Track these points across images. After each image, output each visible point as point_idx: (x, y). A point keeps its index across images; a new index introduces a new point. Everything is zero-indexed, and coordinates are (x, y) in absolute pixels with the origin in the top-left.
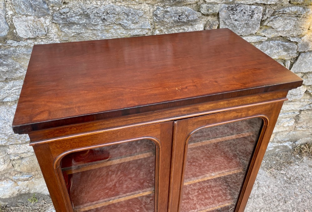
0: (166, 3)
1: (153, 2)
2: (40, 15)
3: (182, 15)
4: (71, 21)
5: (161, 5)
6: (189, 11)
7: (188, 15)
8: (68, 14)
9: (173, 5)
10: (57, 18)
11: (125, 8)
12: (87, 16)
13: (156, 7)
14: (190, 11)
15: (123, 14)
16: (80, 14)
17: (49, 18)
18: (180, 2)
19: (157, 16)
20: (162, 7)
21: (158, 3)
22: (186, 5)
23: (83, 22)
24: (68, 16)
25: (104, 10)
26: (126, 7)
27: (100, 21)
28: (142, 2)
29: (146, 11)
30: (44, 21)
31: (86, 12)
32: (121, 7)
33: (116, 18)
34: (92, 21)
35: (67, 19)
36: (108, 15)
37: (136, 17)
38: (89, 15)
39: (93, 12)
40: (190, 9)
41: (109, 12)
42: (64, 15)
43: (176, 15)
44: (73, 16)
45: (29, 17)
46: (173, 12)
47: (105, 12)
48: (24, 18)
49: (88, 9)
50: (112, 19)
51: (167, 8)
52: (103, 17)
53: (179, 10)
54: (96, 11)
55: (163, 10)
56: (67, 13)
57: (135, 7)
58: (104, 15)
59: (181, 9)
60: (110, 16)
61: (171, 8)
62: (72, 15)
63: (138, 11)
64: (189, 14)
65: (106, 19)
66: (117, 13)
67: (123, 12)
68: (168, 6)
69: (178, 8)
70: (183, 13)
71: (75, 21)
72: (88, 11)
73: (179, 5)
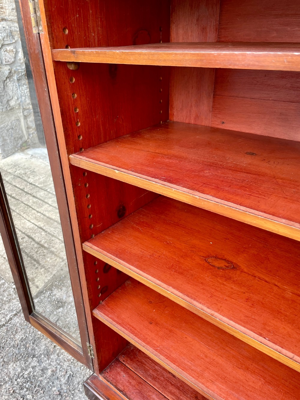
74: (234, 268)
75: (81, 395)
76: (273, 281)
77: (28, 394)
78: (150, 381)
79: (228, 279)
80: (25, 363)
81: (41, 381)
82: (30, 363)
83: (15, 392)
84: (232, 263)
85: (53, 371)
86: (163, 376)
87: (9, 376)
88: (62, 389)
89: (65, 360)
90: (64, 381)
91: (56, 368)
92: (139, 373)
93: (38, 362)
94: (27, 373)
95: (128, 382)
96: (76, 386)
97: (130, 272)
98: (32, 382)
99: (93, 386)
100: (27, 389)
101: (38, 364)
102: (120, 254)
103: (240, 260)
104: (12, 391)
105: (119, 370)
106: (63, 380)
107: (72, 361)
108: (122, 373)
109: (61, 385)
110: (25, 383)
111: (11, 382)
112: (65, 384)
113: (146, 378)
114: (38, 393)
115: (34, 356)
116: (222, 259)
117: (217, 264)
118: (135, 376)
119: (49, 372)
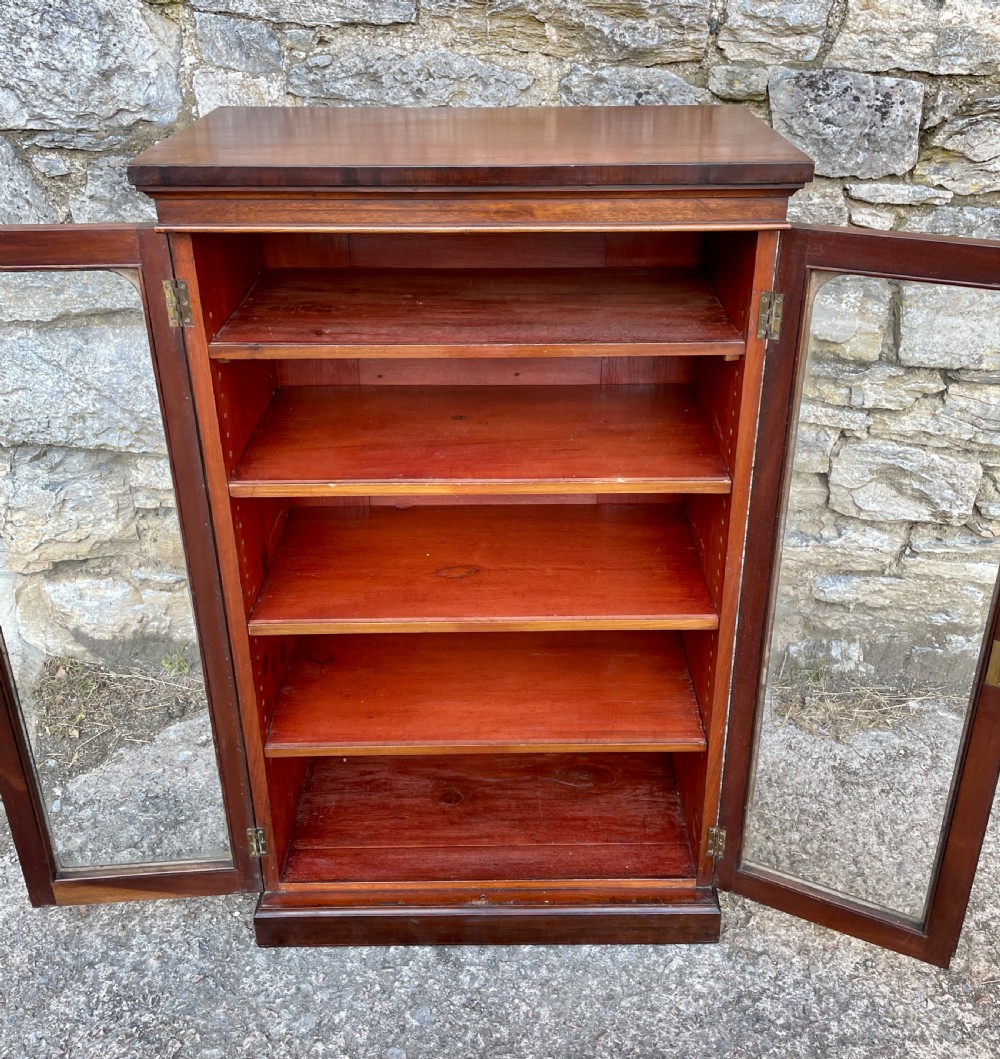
0: (599, 54)
1: (561, 50)
2: (258, 69)
3: (647, 93)
4: (331, 90)
5: (583, 59)
6: (671, 84)
7: (666, 93)
8: (327, 71)
9: (619, 61)
10: (299, 79)
11: (480, 63)
12: (375, 79)
13: (568, 66)
14: (675, 83)
15: (473, 79)
16: (358, 74)
17: (279, 78)
18: (640, 53)
19: (571, 92)
20: (586, 67)
21: (575, 53)
22: (662, 64)
23: (363, 95)
24: (328, 76)
25: (422, 64)
26: (484, 60)
27: (407, 96)
28: (530, 49)
29: (540, 76)
30: (266, 86)
31: (372, 66)
32: (469, 59)
33: (451, 89)
34: (387, 94)
35: (323, 84)
36: (431, 80)
37: (508, 90)
38: (381, 77)
39: (390, 68)
40: (674, 76)
41: (434, 72)
42: (316, 74)
43: (628, 90)
44: (340, 76)
45: (231, 75)
46: (619, 83)
47: (422, 70)
48: (220, 75)
49: (379, 59)
50: (442, 91)
51: (603, 68)
52: (416, 85)
53: (638, 78)
54: (398, 66)
55: (587, 74)
56: (326, 67)
57: (510, 64)
58: (421, 78)
59: (644, 74)
60: (437, 82)
61: (614, 70)
62: (338, 74)
63: (517, 75)
64: (668, 92)
65: (424, 90)
66: (454, 76)
67: (472, 73)
68: (604, 64)
69: (637, 70)
70: (650, 88)
71: (343, 91)
72: (379, 66)
73: (641, 63)
74: (477, 571)
75: (248, 953)
77: (141, 1016)
80: (84, 983)
81: (149, 984)
82: (96, 977)
83: (110, 1030)
84: (470, 566)
85: (159, 958)
87: (68, 1020)
88: (202, 968)
89: (168, 932)
90: (197, 956)
91: (161, 949)
92: (343, 844)
93: (112, 964)
94: (103, 993)
95: (336, 864)
96: (228, 947)
98: (130, 997)
100: (129, 1011)
101: (116, 968)
103: (477, 560)
104: (102, 1033)
105: (308, 860)
106: (194, 957)
107: (183, 924)
108: (317, 861)
109: (196, 966)
110: (115, 1006)
111: (83, 1023)
112: (201, 959)
114: (159, 1002)
115: (91, 965)
116: (456, 567)
117: (454, 574)
118: (341, 852)
119: (153, 963)
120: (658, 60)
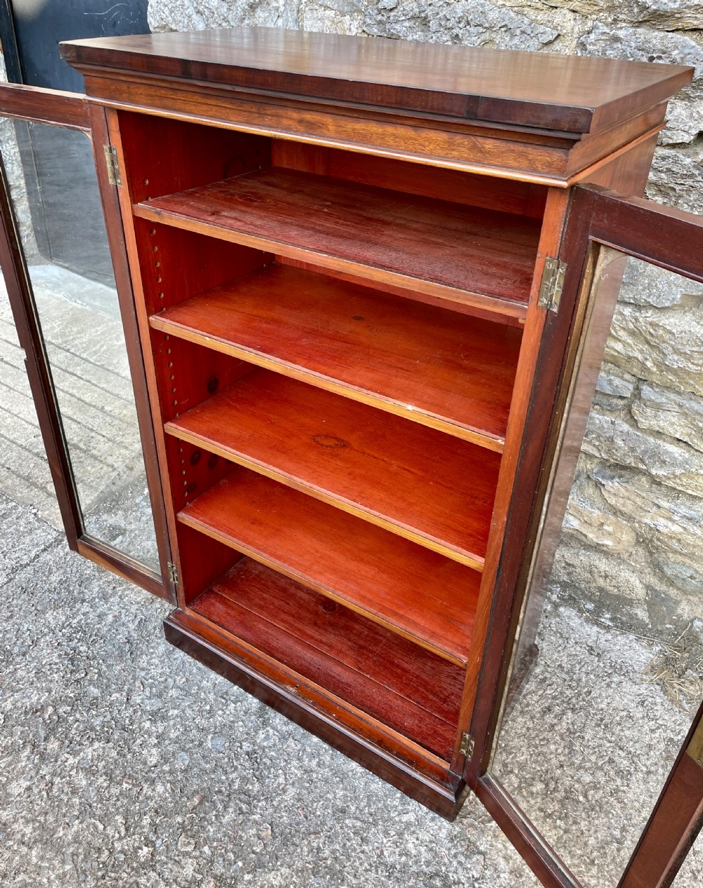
0: (621, 13)
1: (587, 7)
2: (346, 8)
3: (660, 58)
4: (392, 31)
5: (606, 18)
6: (687, 51)
7: (678, 60)
8: (392, 14)
9: (641, 22)
10: (371, 19)
11: (512, 14)
12: (425, 22)
13: (590, 24)
14: (692, 51)
15: (503, 29)
16: (413, 17)
17: (359, 17)
18: (661, 16)
19: (586, 50)
20: (607, 26)
21: (600, 11)
22: (684, 31)
23: (415, 37)
24: (391, 18)
25: (463, 12)
26: (517, 13)
27: (447, 41)
28: (558, 5)
29: (564, 31)
30: (348, 23)
31: (424, 11)
32: (504, 10)
33: (483, 37)
34: (432, 38)
35: (387, 25)
36: (468, 27)
37: (531, 43)
38: (429, 22)
39: (438, 14)
40: (693, 43)
41: (471, 20)
42: (383, 15)
43: (641, 53)
44: (400, 19)
45: (328, 12)
46: (633, 44)
47: (462, 17)
48: (321, 12)
49: (430, 5)
50: (474, 38)
51: (621, 28)
52: (455, 31)
53: (654, 41)
54: (444, 13)
55: (605, 33)
56: (391, 10)
57: (539, 18)
58: (461, 25)
59: (662, 39)
60: (472, 29)
61: (631, 30)
62: (399, 17)
63: (541, 28)
64: (682, 58)
65: (460, 35)
66: (487, 25)
67: (503, 24)
68: (624, 25)
69: (656, 33)
70: (664, 53)
71: (400, 32)
72: (429, 11)
73: (661, 27)
74: (344, 445)
75: (159, 641)
76: (382, 457)
77: (81, 646)
78: (256, 611)
79: (335, 456)
80: (71, 610)
81: (99, 629)
82: (79, 610)
83: (62, 645)
84: (343, 441)
85: (115, 616)
86: (273, 604)
87: (48, 627)
88: (131, 636)
89: (132, 603)
90: (133, 627)
91: (120, 612)
92: (241, 603)
93: (91, 607)
94: (75, 621)
95: (226, 612)
96: (152, 631)
97: (225, 454)
98: (85, 631)
99: (177, 621)
100: (79, 639)
101: (91, 610)
102: (213, 435)
103: (353, 439)
104: (56, 644)
105: (213, 601)
106: (132, 626)
107: (143, 603)
108: (218, 604)
109: (129, 632)
110: (75, 633)
111: (53, 634)
112: (135, 630)
113: (250, 608)
114: (96, 643)
115: (83, 601)
116: (333, 438)
117: (325, 442)
118: (235, 606)
119: (110, 618)
120: (680, 25)
